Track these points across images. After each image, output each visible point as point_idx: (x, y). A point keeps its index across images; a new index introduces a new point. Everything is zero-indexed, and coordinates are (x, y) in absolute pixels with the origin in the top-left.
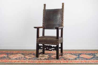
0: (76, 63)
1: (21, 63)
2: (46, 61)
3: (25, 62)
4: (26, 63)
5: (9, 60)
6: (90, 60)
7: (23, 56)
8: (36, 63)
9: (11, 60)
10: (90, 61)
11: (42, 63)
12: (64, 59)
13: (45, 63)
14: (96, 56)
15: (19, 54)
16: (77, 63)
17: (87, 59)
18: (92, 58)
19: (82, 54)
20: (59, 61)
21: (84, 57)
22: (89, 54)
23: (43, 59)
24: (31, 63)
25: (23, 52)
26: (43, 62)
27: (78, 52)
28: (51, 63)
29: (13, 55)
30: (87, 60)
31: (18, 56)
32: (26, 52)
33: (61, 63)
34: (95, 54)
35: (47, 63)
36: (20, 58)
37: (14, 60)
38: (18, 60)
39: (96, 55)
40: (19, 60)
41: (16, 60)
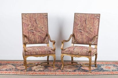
0: (72, 74)
1: (12, 74)
2: (40, 72)
3: (16, 73)
4: (18, 74)
7: (14, 67)
8: (29, 74)
9: (1, 71)
11: (35, 75)
12: (61, 71)
13: (39, 75)
15: (9, 65)
18: (94, 70)
20: (55, 73)
23: (38, 70)
24: (24, 74)
25: (13, 62)
26: (36, 73)
28: (45, 74)
29: (3, 66)
30: (87, 72)
31: (8, 67)
32: (17, 63)
33: (57, 74)
35: (41, 75)
36: (10, 69)
37: (5, 71)
38: (8, 71)
39: (101, 66)
40: (10, 72)
41: (6, 71)
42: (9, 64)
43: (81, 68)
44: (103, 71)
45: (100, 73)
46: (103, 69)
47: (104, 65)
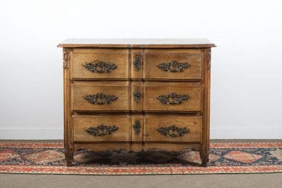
2: (132, 168)
3: (77, 171)
4: (81, 173)
5: (35, 167)
6: (250, 165)
8: (109, 173)
9: (39, 167)
10: (250, 169)
11: (123, 173)
14: (270, 154)
15: (51, 151)
16: (215, 172)
17: (242, 164)
18: (257, 161)
19: (233, 149)
20: (168, 168)
21: (237, 159)
22: (253, 152)
26: (124, 171)
27: (223, 146)
28: (147, 173)
29: (38, 155)
30: (243, 167)
31: (51, 157)
33: (174, 173)
34: (269, 149)
36: (59, 162)
37: (47, 167)
38: (57, 167)
39: (271, 152)
40: (61, 167)
41: (52, 167)
42: (52, 149)
43: (225, 156)
44: (279, 164)
45: (274, 169)
46: (275, 158)
47: (275, 149)
